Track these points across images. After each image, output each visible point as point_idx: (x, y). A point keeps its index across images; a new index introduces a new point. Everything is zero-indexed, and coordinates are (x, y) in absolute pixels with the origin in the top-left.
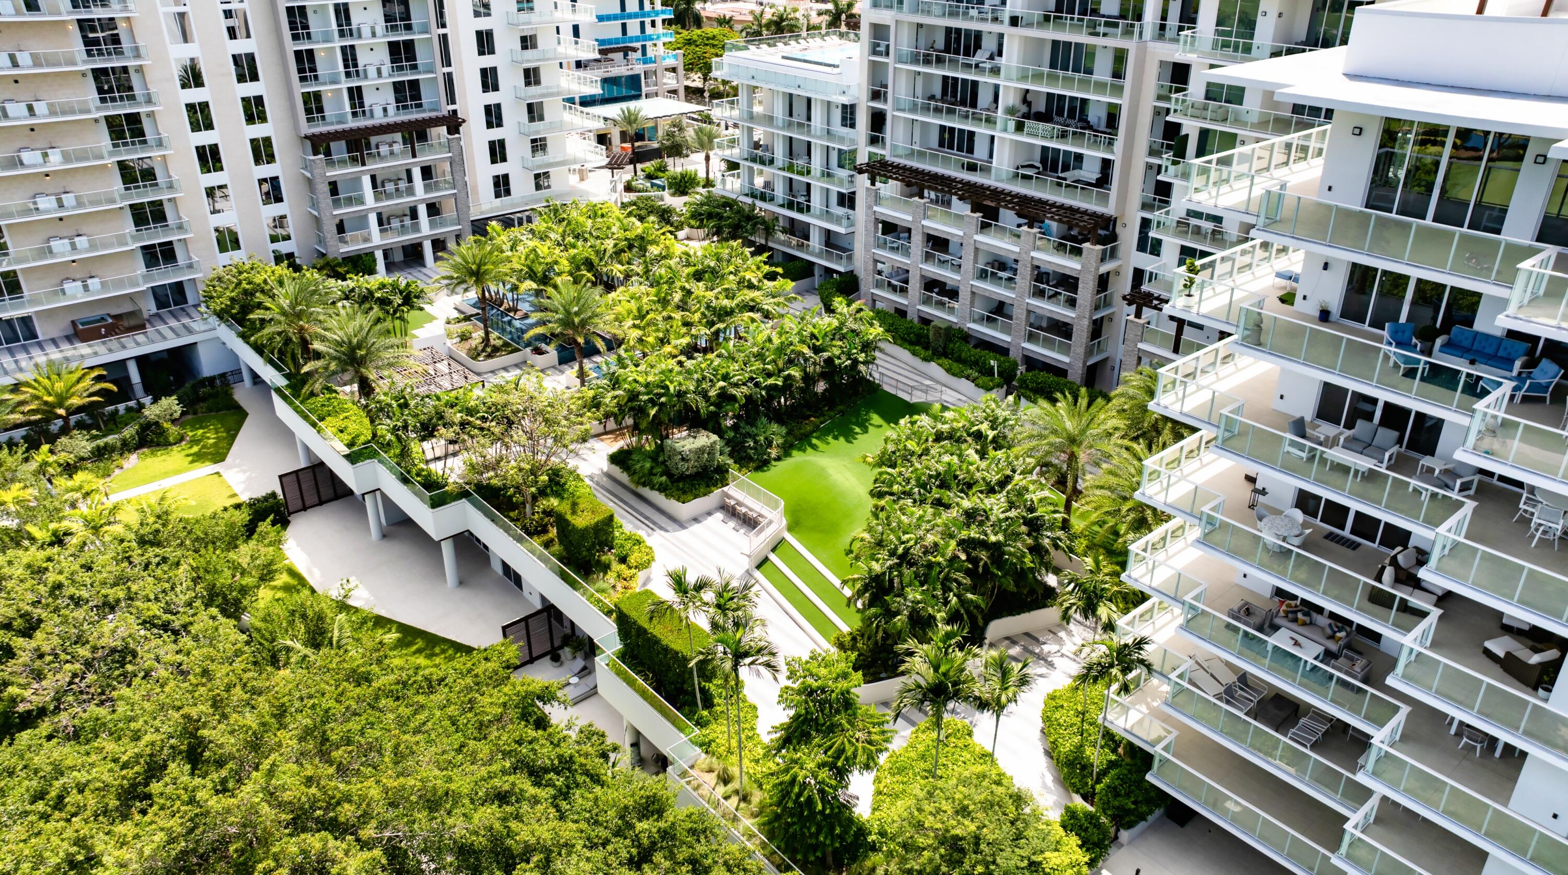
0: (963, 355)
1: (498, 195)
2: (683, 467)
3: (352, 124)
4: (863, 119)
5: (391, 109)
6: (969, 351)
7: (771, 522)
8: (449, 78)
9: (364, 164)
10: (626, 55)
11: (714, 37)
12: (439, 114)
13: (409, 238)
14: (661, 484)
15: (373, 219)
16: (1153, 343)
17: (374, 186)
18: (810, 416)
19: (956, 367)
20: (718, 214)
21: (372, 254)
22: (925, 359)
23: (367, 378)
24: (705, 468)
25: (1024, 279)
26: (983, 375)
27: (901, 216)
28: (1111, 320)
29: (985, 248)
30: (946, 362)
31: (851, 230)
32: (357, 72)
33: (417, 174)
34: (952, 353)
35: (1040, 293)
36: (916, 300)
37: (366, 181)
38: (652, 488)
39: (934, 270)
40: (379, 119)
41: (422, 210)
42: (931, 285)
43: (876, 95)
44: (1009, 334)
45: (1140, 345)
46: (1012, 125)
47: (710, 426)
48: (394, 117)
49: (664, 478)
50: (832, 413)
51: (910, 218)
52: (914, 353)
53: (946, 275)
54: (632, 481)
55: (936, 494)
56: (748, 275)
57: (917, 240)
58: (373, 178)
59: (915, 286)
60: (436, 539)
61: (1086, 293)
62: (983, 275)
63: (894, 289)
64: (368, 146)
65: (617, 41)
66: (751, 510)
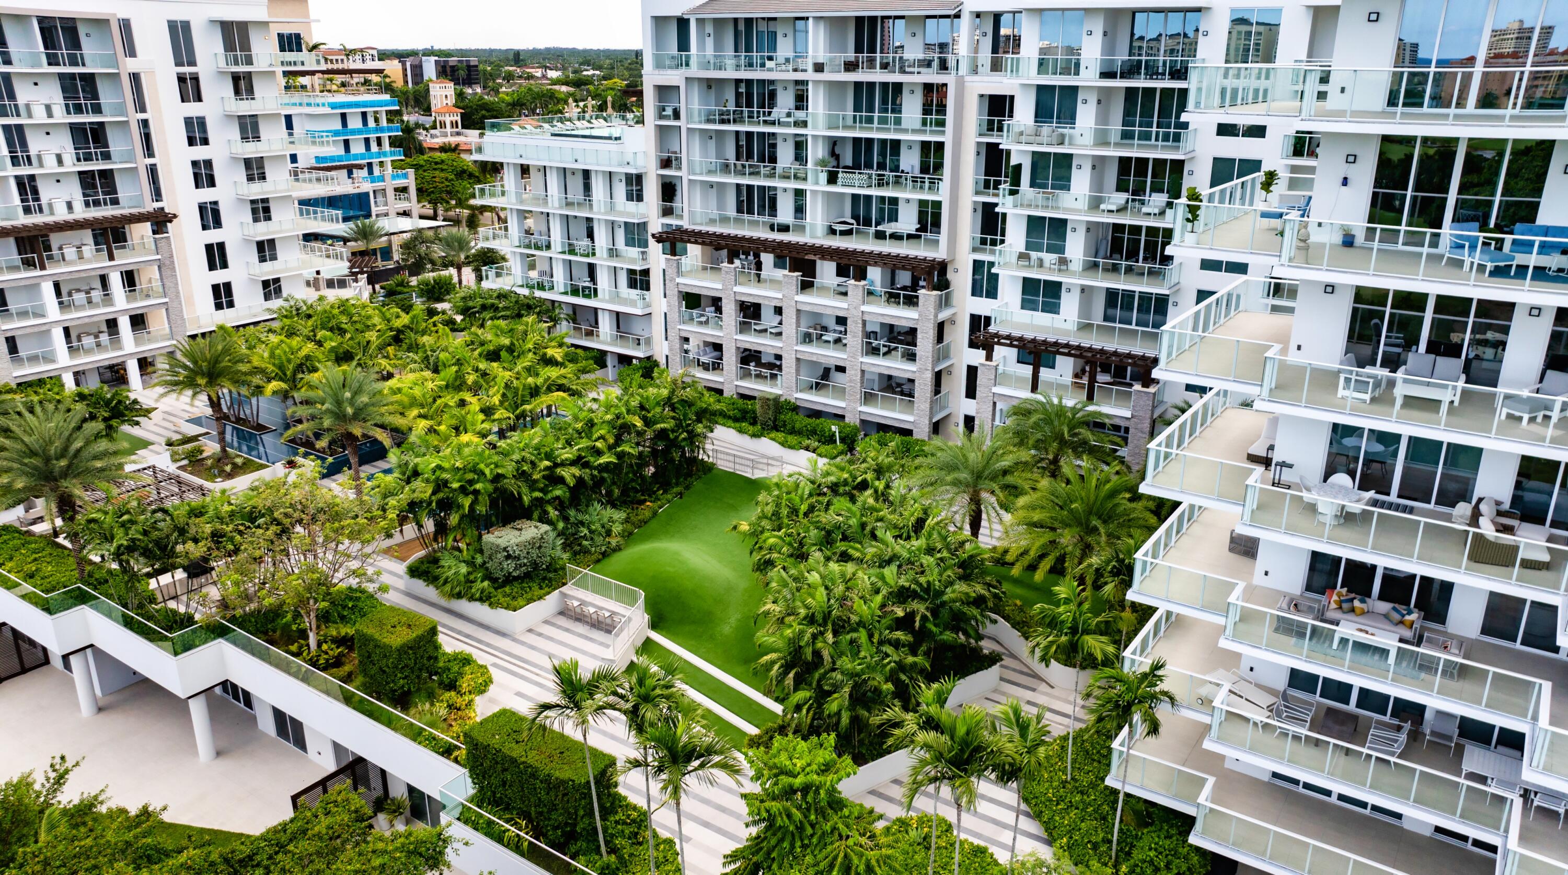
0: (798, 426)
1: (219, 306)
2: (509, 566)
3: (23, 220)
4: (652, 190)
5: (78, 205)
6: (801, 421)
7: (630, 619)
8: (153, 171)
9: (43, 267)
10: (350, 173)
11: (443, 162)
12: (142, 210)
13: (107, 357)
14: (483, 591)
15: (58, 335)
16: (1009, 386)
17: (58, 293)
18: (645, 501)
19: (792, 439)
20: (493, 305)
21: (59, 378)
22: (754, 436)
23: (70, 496)
24: (535, 565)
25: (854, 338)
26: (824, 443)
27: (707, 284)
28: (950, 373)
29: (808, 308)
30: (780, 435)
31: (647, 311)
32: (29, 157)
33: (116, 280)
34: (785, 425)
35: (875, 351)
36: (734, 376)
37: (48, 289)
38: (472, 599)
39: (751, 341)
40: (61, 215)
41: (124, 324)
42: (749, 357)
43: (666, 163)
44: (844, 399)
45: (996, 390)
46: (823, 177)
47: (536, 515)
48: (81, 213)
49: (486, 583)
50: (669, 497)
51: (719, 286)
52: (740, 431)
53: (766, 344)
54: (443, 594)
55: (841, 546)
56: (550, 352)
57: (729, 309)
58: (57, 286)
59: (730, 359)
60: (183, 696)
61: (925, 344)
62: (807, 338)
63: (706, 367)
64: (48, 248)
65: (340, 158)
66: (602, 609)
